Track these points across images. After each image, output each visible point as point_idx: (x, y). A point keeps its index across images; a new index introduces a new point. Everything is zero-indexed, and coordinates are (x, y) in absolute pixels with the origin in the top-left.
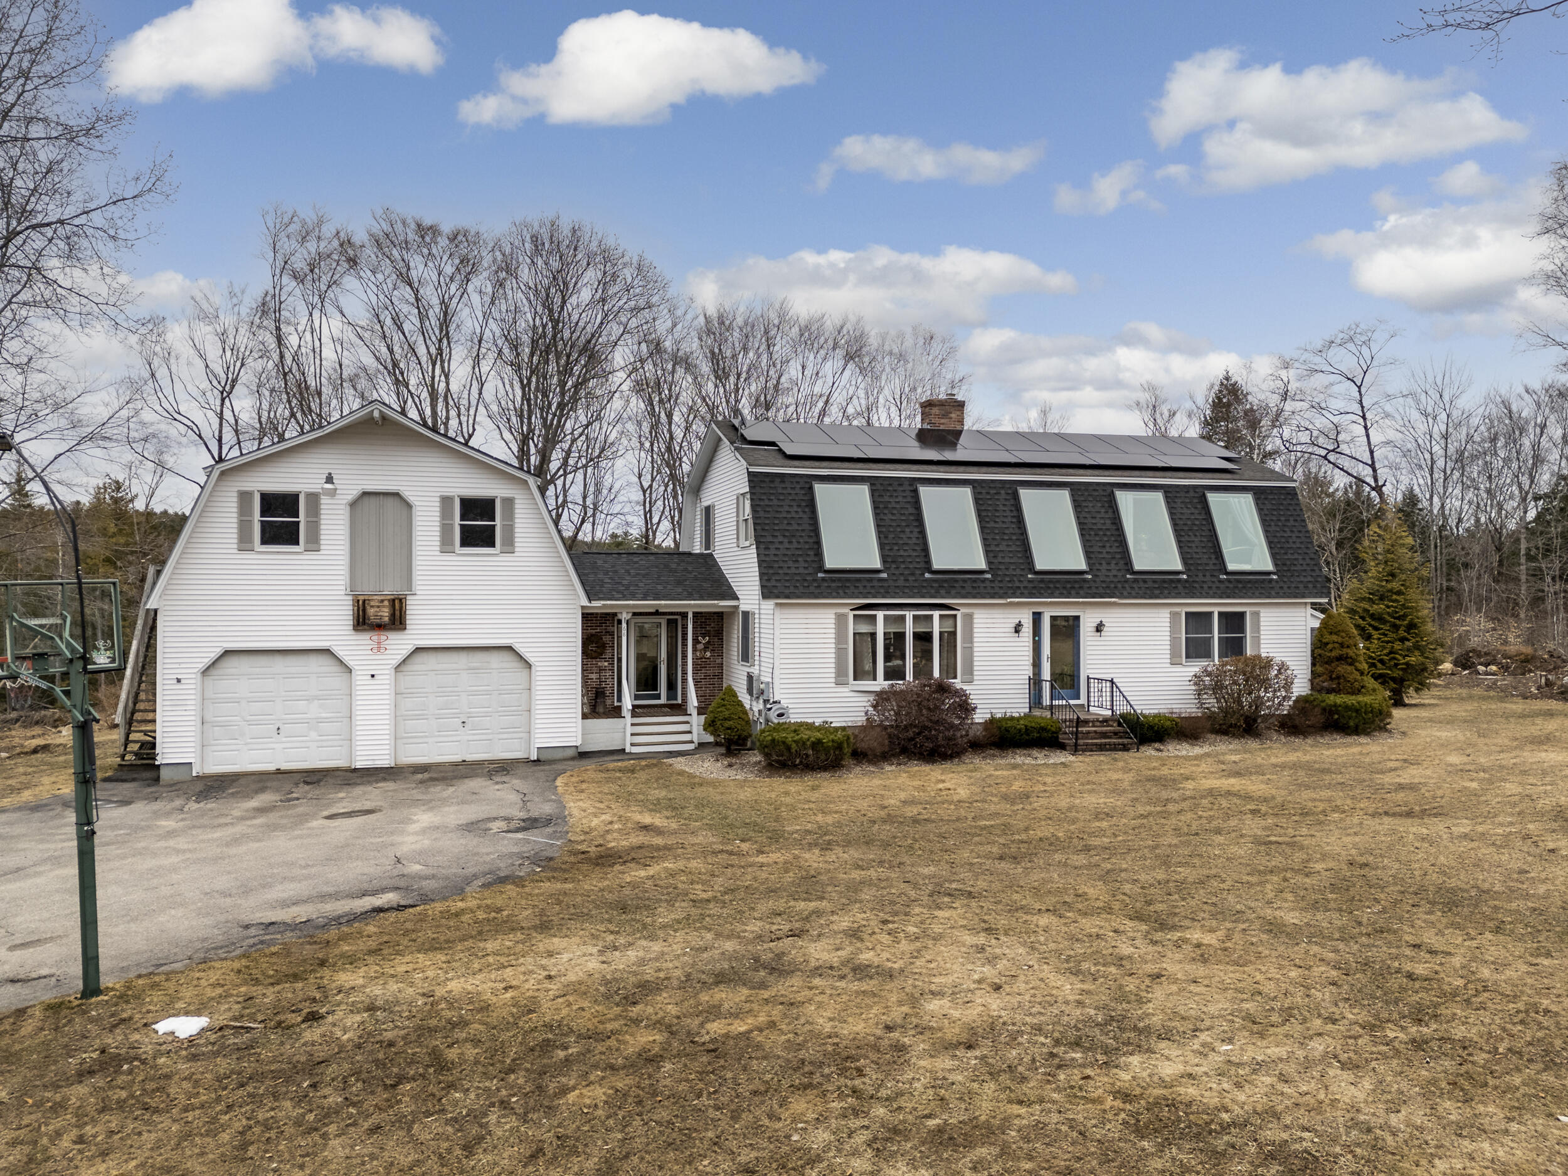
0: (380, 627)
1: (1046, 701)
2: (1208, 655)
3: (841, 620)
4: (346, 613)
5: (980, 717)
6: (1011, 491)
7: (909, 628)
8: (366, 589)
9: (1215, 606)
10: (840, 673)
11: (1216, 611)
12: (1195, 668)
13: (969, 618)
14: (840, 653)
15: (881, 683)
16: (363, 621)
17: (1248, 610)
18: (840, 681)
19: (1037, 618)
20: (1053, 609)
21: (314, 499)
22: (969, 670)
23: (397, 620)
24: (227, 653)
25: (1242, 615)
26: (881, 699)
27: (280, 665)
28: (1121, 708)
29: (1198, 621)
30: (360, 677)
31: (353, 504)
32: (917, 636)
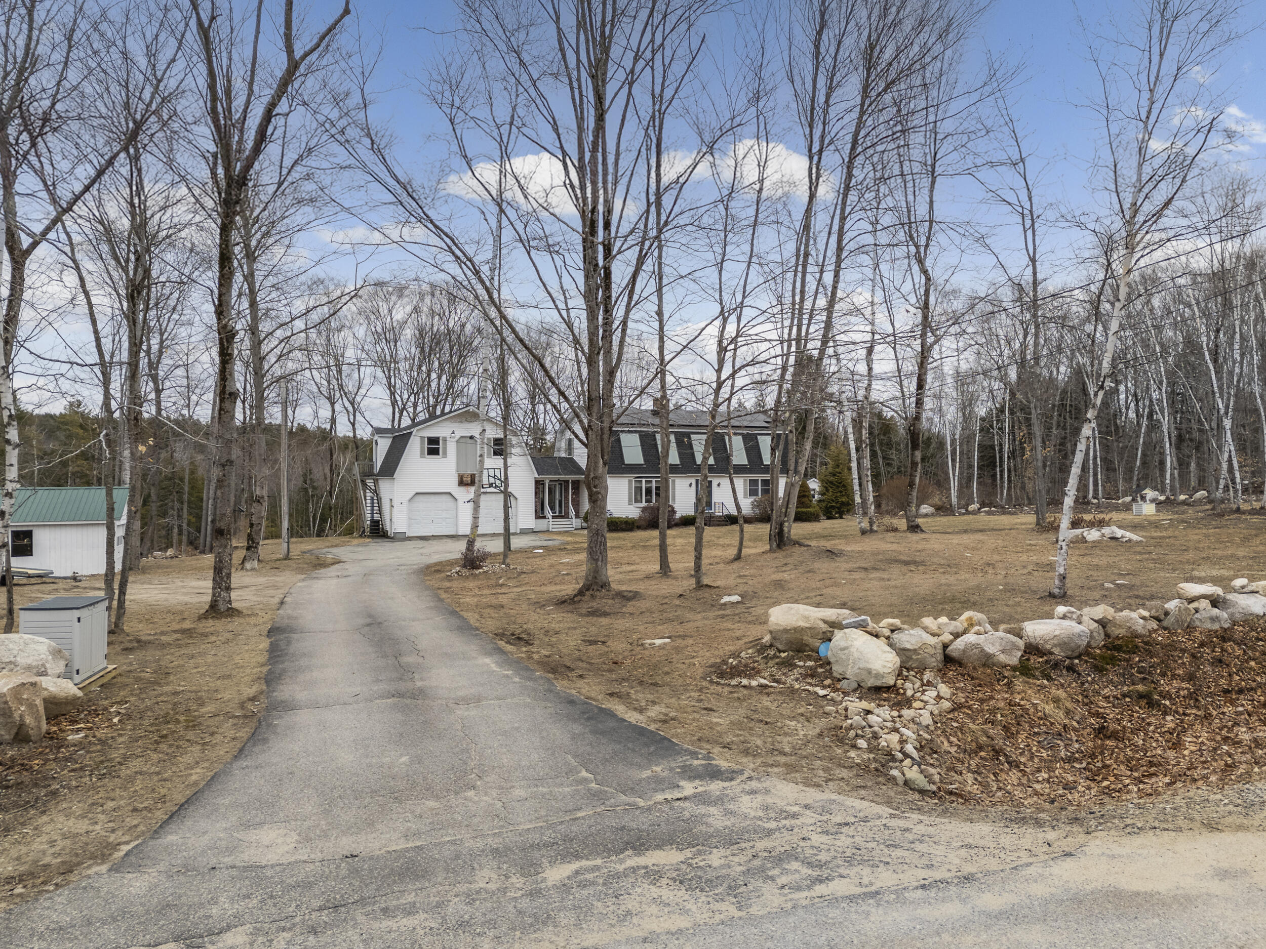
0: (467, 485)
2: (757, 495)
3: (630, 482)
4: (455, 480)
5: (678, 516)
6: (688, 435)
7: (654, 485)
8: (462, 472)
9: (760, 477)
10: (630, 501)
11: (760, 479)
12: (752, 499)
13: (674, 482)
14: (630, 493)
15: (644, 504)
16: (461, 483)
18: (630, 503)
21: (445, 439)
22: (674, 500)
23: (473, 482)
24: (417, 494)
25: (769, 480)
26: (644, 509)
27: (433, 497)
28: (726, 513)
29: (753, 483)
30: (460, 502)
31: (457, 442)
32: (656, 488)
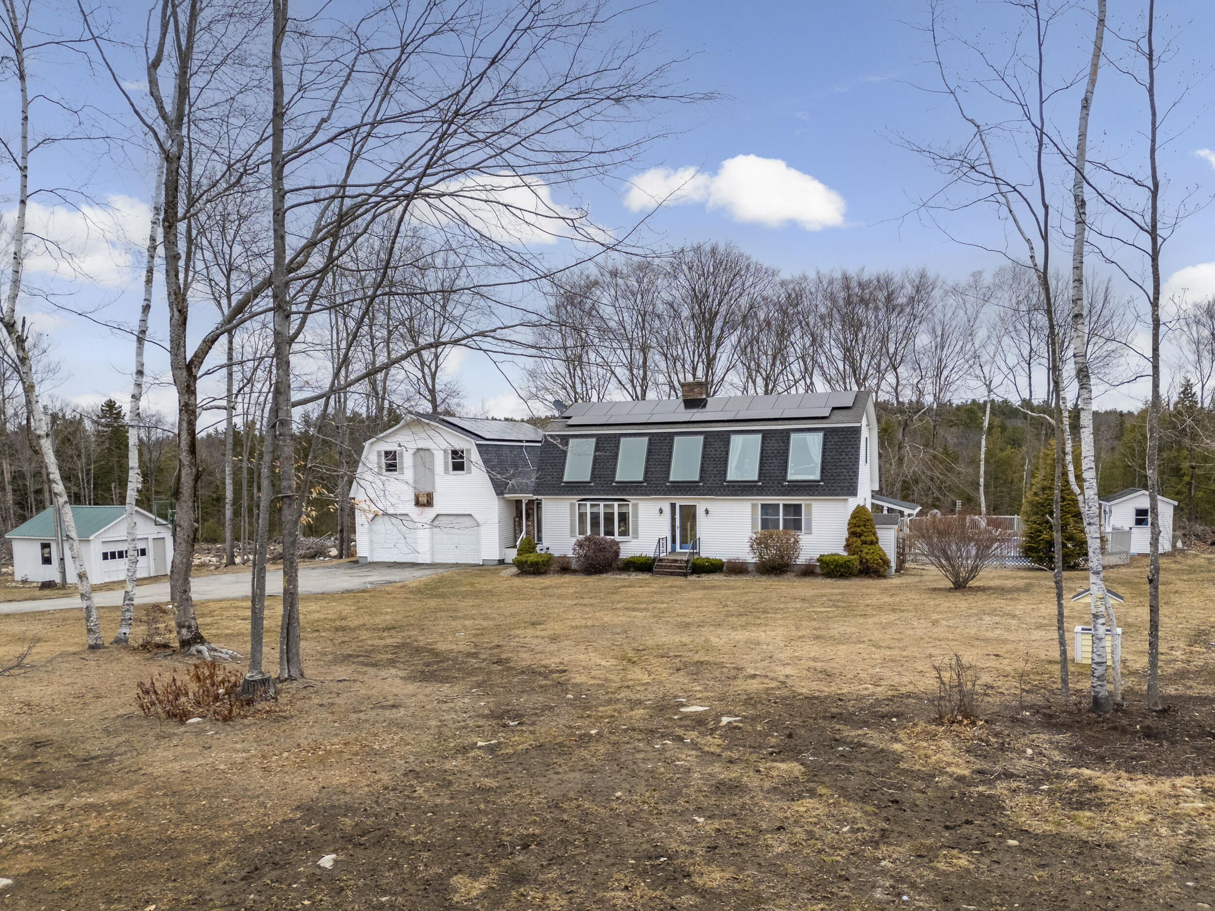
0: (424, 505)
1: (678, 550)
3: (572, 505)
4: (412, 499)
7: (602, 510)
8: (419, 489)
9: (780, 501)
10: (572, 531)
11: (781, 503)
13: (636, 506)
14: (572, 521)
16: (418, 503)
17: (803, 503)
18: (572, 535)
19: (673, 506)
20: (681, 501)
21: (401, 453)
22: (636, 532)
23: (429, 503)
24: (377, 515)
25: (799, 506)
27: (392, 519)
29: (770, 509)
30: (418, 526)
31: (414, 454)
32: (620, 514)
